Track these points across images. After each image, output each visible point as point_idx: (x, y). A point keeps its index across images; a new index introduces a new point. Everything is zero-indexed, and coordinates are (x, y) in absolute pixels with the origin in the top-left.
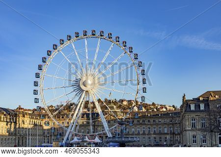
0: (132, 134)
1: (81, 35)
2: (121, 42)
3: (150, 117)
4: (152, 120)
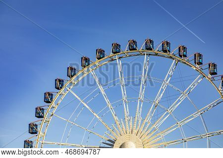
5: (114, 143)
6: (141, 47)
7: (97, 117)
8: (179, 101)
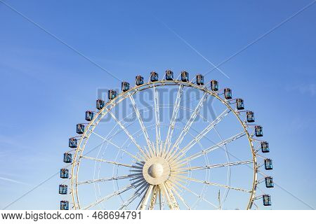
5: (143, 166)
6: (177, 77)
7: (132, 138)
8: (207, 130)
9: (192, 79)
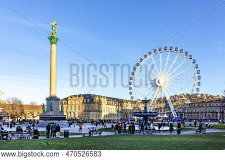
0: (194, 113)
1: (158, 51)
2: (184, 53)
3: (207, 102)
4: (208, 104)
5: (156, 80)
9: (174, 49)
